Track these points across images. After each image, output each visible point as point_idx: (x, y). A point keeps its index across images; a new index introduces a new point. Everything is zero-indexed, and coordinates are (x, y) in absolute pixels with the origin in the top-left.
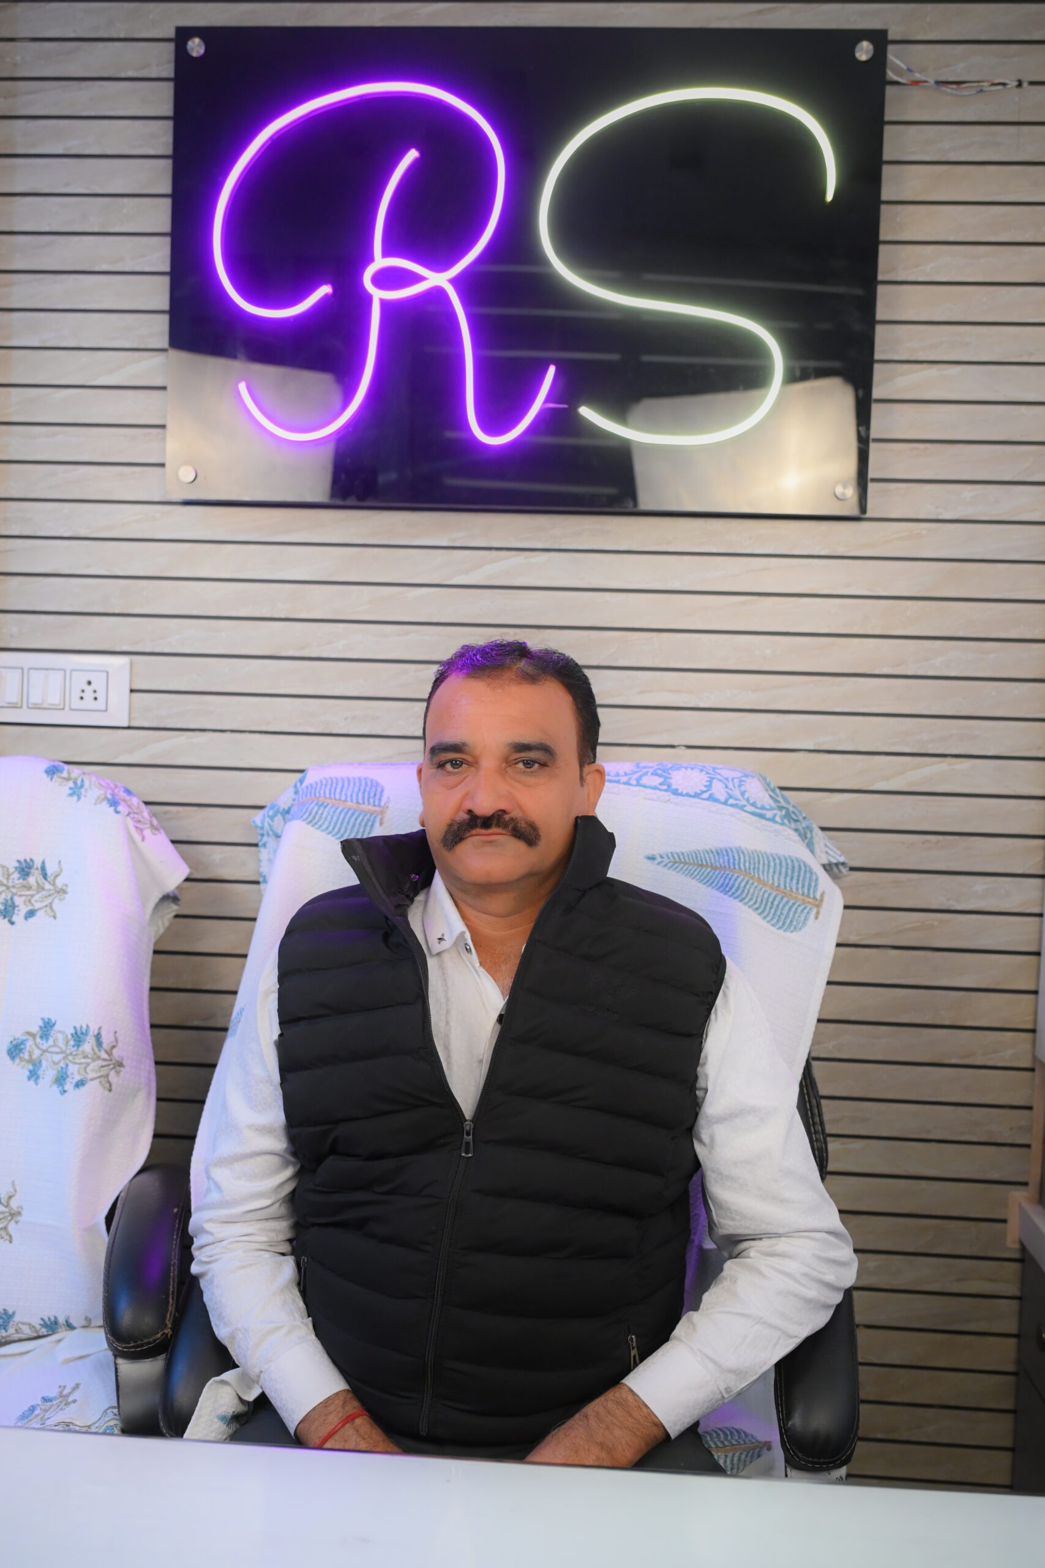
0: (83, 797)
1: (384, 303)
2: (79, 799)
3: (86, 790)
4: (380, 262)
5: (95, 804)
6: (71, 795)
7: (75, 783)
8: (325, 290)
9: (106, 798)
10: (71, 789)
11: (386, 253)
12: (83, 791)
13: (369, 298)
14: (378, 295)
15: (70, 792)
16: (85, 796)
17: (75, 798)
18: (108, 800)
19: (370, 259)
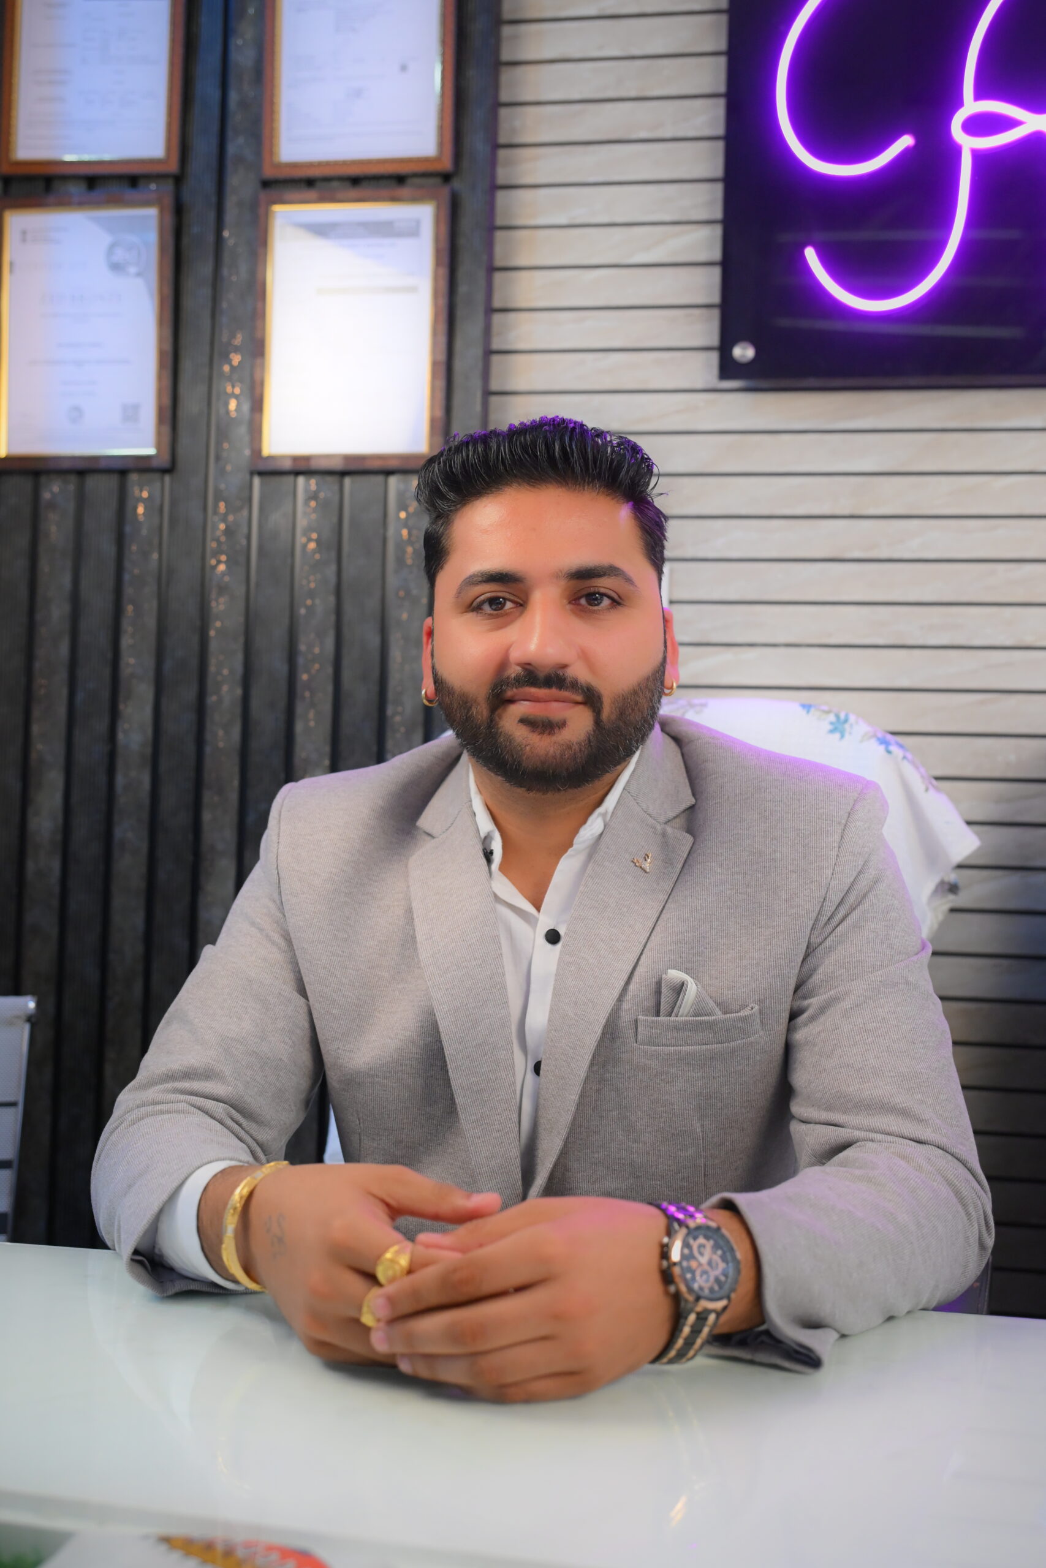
0: (847, 735)
1: (976, 154)
2: (842, 736)
3: (851, 726)
4: (971, 106)
5: (861, 741)
6: (831, 731)
7: (837, 716)
8: (906, 141)
9: (875, 736)
10: (831, 723)
11: (979, 96)
12: (847, 726)
13: (957, 150)
14: (968, 144)
15: (830, 727)
16: (850, 733)
17: (837, 735)
18: (879, 739)
19: (959, 103)
